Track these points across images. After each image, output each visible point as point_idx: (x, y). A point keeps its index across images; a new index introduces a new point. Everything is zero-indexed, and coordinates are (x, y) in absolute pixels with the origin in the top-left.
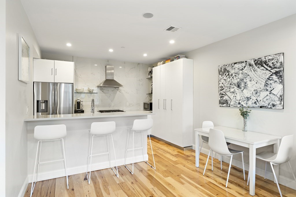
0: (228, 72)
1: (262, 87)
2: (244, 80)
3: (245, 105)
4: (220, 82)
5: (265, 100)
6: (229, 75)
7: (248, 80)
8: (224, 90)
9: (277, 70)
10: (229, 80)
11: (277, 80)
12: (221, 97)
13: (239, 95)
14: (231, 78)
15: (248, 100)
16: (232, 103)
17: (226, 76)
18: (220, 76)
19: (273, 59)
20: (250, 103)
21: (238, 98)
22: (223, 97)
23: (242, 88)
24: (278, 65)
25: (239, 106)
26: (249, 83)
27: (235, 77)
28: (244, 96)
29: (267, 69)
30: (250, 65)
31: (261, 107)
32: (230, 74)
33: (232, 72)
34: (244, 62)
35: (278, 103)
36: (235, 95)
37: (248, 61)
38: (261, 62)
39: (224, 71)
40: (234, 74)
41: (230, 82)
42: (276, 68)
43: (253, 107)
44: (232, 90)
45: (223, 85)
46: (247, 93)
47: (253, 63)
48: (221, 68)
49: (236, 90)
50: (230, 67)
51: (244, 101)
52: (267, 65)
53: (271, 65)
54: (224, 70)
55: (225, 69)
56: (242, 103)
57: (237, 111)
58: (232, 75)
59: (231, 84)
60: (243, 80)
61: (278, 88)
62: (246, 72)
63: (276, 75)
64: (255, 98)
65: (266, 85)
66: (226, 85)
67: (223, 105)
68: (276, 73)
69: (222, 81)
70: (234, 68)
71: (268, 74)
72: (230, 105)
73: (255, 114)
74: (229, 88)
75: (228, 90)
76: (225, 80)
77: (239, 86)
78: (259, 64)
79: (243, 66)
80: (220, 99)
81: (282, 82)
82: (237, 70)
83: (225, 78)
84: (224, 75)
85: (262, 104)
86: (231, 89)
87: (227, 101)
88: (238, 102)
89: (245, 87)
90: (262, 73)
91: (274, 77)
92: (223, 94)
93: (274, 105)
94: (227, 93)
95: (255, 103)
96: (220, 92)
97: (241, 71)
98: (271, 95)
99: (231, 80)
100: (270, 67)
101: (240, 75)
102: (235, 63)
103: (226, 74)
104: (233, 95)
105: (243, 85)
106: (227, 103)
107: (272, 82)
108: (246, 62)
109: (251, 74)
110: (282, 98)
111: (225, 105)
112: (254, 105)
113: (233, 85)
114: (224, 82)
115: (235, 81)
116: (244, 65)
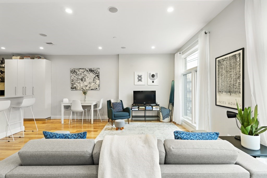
0: (76, 72)
1: (92, 81)
3: (85, 89)
4: (71, 77)
5: (93, 86)
7: (86, 78)
8: (74, 82)
9: (98, 74)
10: (76, 76)
11: (97, 78)
12: (72, 85)
13: (82, 84)
14: (78, 76)
15: (86, 87)
16: (78, 89)
18: (72, 74)
19: (96, 70)
20: (87, 88)
21: (82, 86)
22: (73, 85)
23: (84, 81)
24: (98, 73)
25: (82, 89)
26: (86, 79)
27: (80, 75)
28: (85, 85)
29: (94, 74)
30: (87, 71)
31: (92, 89)
32: (77, 74)
33: (78, 73)
35: (98, 87)
36: (80, 84)
37: (86, 69)
38: (92, 70)
40: (79, 74)
41: (77, 78)
42: (97, 74)
43: (89, 90)
44: (78, 82)
45: (73, 79)
46: (86, 83)
47: (88, 70)
48: (72, 70)
49: (80, 82)
50: (77, 70)
52: (94, 72)
53: (95, 72)
55: (74, 71)
56: (84, 88)
57: (81, 92)
58: (78, 74)
59: (78, 79)
60: (84, 77)
61: (98, 82)
62: (85, 74)
63: (97, 77)
64: (89, 86)
65: (94, 80)
66: (75, 79)
67: (73, 90)
68: (97, 76)
69: (73, 77)
70: (79, 71)
71: (94, 76)
72: (77, 89)
73: (89, 93)
75: (76, 81)
77: (82, 80)
78: (91, 71)
80: (71, 86)
81: (99, 80)
82: (81, 72)
83: (74, 75)
85: (92, 88)
87: (75, 87)
88: (81, 87)
89: (85, 81)
90: (92, 75)
91: (96, 77)
92: (73, 84)
93: (96, 89)
94: (76, 83)
95: (89, 88)
96: (71, 83)
97: (83, 73)
98: (96, 84)
99: (78, 77)
100: (95, 73)
101: (83, 75)
102: (80, 69)
103: (75, 74)
104: (79, 84)
105: (84, 79)
106: (76, 88)
107: (96, 79)
109: (88, 75)
110: (99, 86)
111: (74, 89)
112: (89, 89)
114: (74, 77)
115: (80, 77)
116: (84, 70)
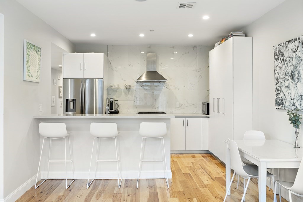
0: (283, 55)
2: (298, 67)
3: (299, 107)
4: (276, 71)
6: (284, 61)
7: (301, 68)
8: (280, 84)
10: (283, 67)
12: (277, 94)
13: (293, 92)
14: (286, 64)
15: (302, 99)
16: (287, 104)
17: (281, 62)
18: (276, 61)
21: (293, 95)
22: (279, 94)
23: (296, 80)
25: (293, 108)
27: (289, 63)
28: (298, 93)
32: (285, 58)
33: (286, 55)
34: (297, 39)
36: (290, 91)
37: (301, 37)
39: (279, 55)
40: (288, 59)
41: (285, 72)
44: (287, 84)
45: (278, 76)
46: (300, 88)
48: (276, 50)
49: (291, 84)
50: (285, 48)
51: (298, 101)
54: (279, 53)
55: (280, 51)
56: (296, 104)
58: (286, 60)
60: (296, 67)
62: (299, 55)
66: (281, 75)
67: (279, 107)
69: (278, 68)
70: (288, 48)
72: (285, 106)
74: (284, 80)
75: (283, 83)
76: (280, 67)
77: (293, 78)
79: (297, 46)
80: (276, 97)
82: (290, 53)
83: (280, 65)
84: (279, 59)
86: (286, 81)
87: (282, 100)
88: (292, 101)
89: (299, 78)
92: (278, 90)
94: (282, 89)
96: (276, 87)
97: (294, 54)
99: (286, 68)
101: (294, 60)
102: (289, 42)
103: (280, 59)
104: (288, 91)
105: (296, 76)
106: (283, 104)
108: (299, 39)
111: (281, 107)
113: (287, 75)
114: (280, 71)
115: (290, 69)
116: (297, 43)
